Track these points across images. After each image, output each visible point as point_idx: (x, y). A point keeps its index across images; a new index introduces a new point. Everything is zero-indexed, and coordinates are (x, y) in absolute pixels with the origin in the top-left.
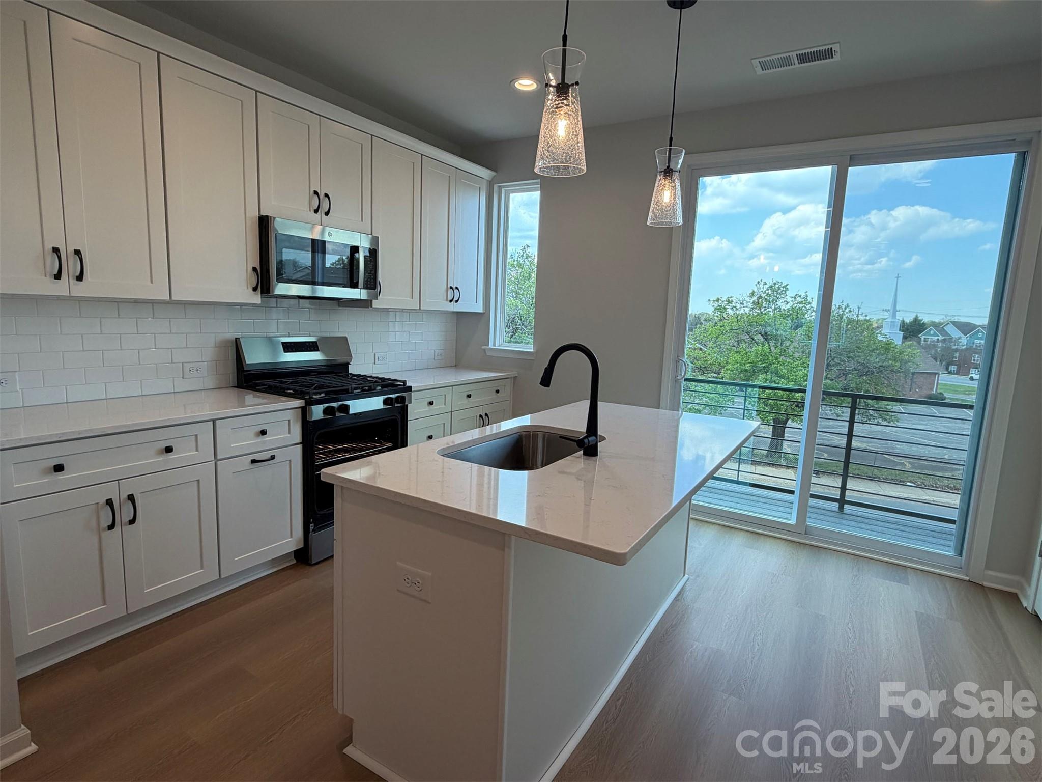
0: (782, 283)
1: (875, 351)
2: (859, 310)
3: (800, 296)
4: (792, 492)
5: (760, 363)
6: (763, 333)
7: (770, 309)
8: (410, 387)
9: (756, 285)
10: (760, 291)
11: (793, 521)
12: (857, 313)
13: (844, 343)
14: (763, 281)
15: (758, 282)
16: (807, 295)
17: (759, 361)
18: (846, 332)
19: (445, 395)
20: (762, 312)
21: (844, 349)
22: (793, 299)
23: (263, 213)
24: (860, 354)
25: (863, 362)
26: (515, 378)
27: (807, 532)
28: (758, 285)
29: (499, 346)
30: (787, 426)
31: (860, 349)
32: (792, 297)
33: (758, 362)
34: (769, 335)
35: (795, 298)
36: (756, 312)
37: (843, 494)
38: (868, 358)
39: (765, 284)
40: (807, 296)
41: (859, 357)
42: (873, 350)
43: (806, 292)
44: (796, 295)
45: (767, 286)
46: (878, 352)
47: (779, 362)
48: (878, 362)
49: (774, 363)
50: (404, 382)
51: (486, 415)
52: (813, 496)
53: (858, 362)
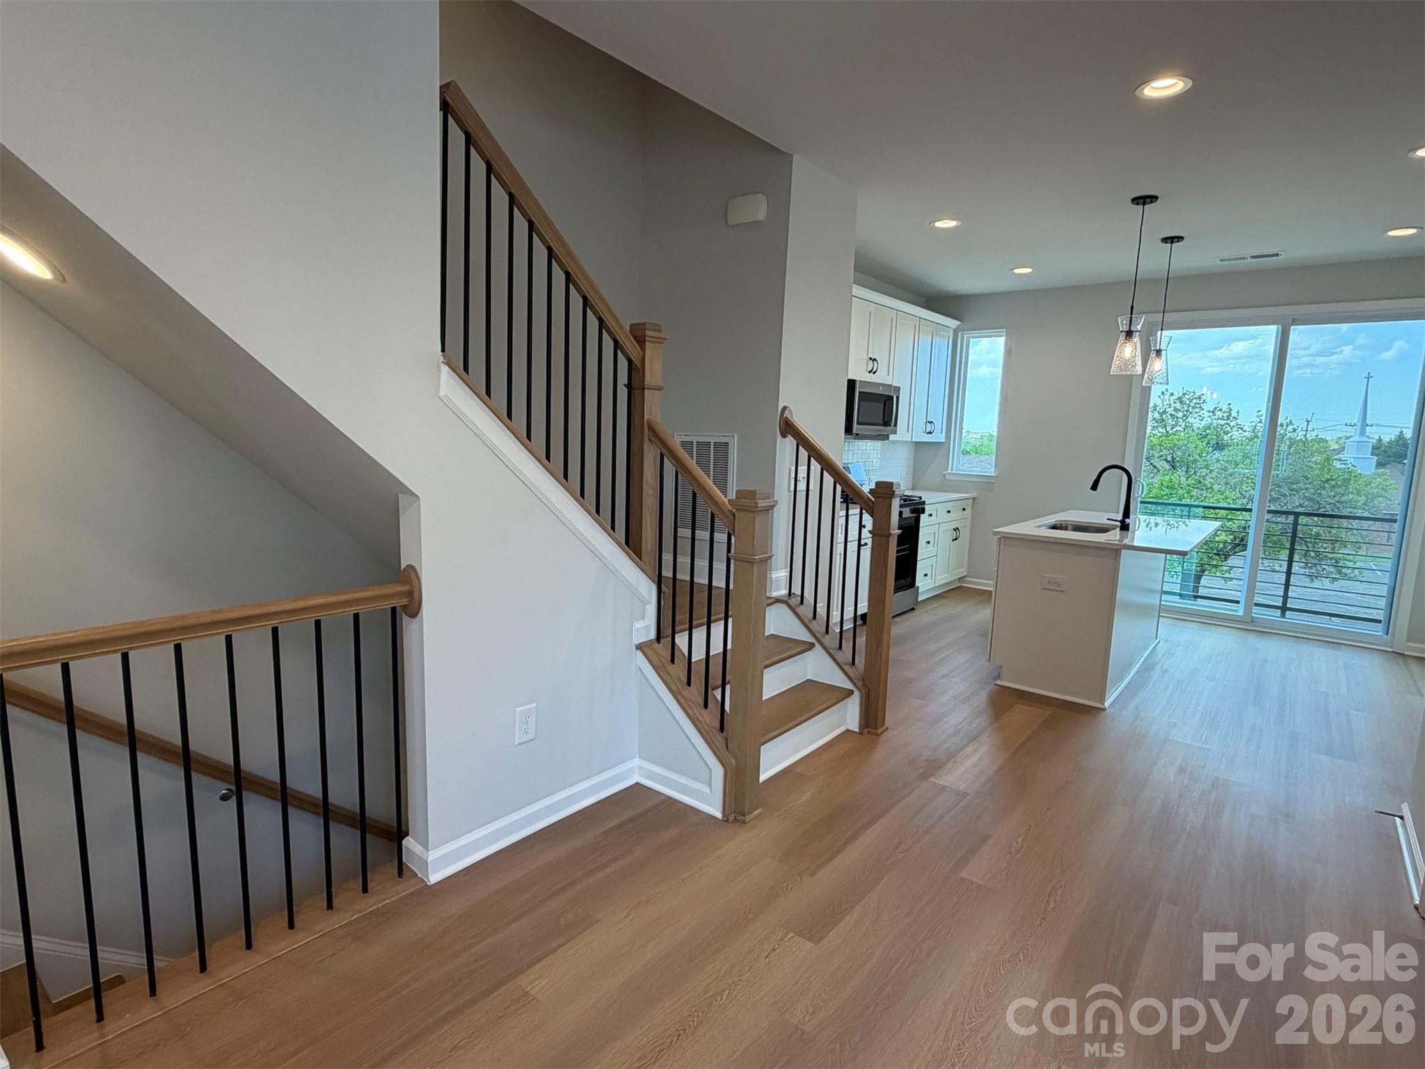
0: (1194, 392)
1: (1330, 482)
2: (1308, 425)
3: (1221, 410)
4: (1238, 602)
5: (1165, 497)
6: (1169, 458)
7: (1179, 428)
8: (924, 502)
9: (1160, 397)
10: (1165, 404)
11: (1241, 613)
12: (1305, 429)
13: (1285, 471)
14: (1170, 391)
15: (1163, 393)
16: (1230, 408)
17: (1165, 495)
18: (1287, 456)
19: (937, 510)
20: (1168, 432)
21: (1284, 479)
22: (1211, 414)
23: (850, 377)
24: (1307, 486)
25: (1311, 496)
26: (974, 499)
27: (1253, 621)
28: (1162, 397)
29: (956, 470)
30: (1201, 585)
31: (1307, 480)
32: (1209, 412)
33: (1163, 496)
34: (1178, 461)
35: (1213, 412)
36: (1159, 432)
37: (1285, 602)
38: (1319, 491)
39: (1172, 394)
40: (1231, 410)
41: (1306, 489)
42: (1327, 481)
43: (1230, 404)
44: (1215, 409)
45: (1174, 397)
46: (1333, 483)
47: (1192, 496)
48: (1334, 496)
49: (1184, 498)
50: (920, 498)
51: (957, 528)
52: (1256, 605)
53: (1305, 497)
